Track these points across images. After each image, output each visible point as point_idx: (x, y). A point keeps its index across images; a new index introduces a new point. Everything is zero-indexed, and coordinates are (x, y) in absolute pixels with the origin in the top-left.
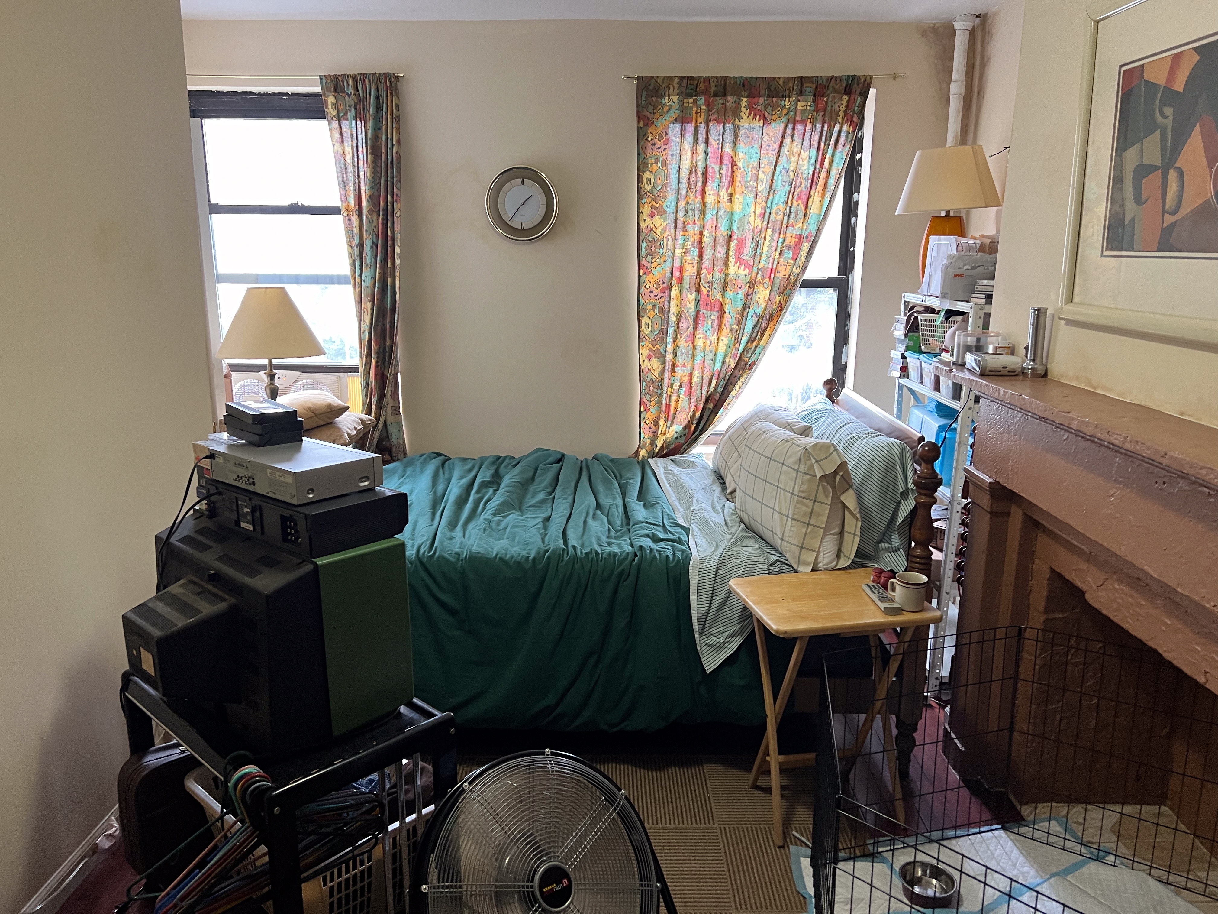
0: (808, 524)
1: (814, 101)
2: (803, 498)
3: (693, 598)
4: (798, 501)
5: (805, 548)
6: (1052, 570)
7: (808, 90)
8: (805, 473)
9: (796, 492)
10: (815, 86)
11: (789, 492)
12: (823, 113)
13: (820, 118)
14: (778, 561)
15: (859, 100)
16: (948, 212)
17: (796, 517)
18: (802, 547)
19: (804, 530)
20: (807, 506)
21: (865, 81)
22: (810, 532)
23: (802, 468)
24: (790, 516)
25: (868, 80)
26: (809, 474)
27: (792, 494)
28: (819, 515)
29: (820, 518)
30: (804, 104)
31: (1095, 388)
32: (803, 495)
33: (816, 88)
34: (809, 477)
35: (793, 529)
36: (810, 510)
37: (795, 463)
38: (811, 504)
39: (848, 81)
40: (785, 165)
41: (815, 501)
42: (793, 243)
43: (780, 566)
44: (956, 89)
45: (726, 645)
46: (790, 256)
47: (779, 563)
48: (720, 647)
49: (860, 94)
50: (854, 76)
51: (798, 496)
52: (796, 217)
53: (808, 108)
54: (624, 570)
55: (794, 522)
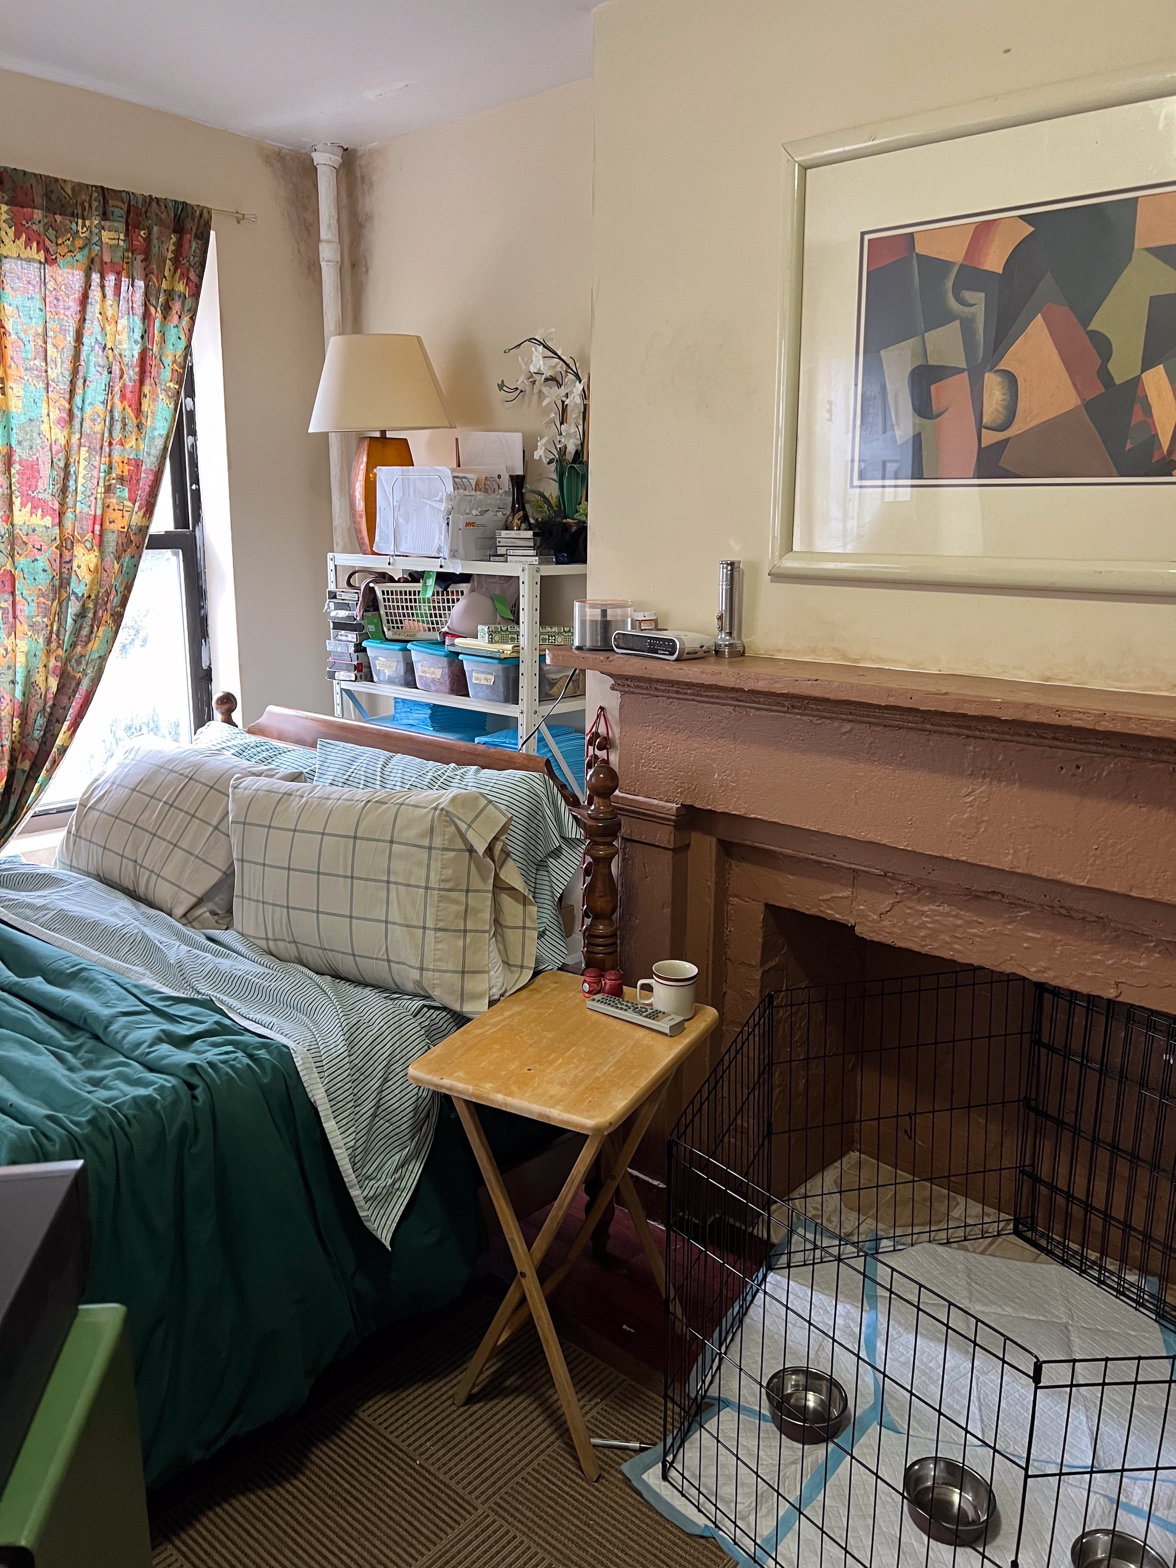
0: (465, 931)
1: (127, 234)
2: (450, 890)
3: (330, 1126)
4: (442, 898)
5: (468, 972)
6: (766, 905)
7: (118, 212)
8: (445, 849)
9: (433, 883)
10: (125, 207)
11: (419, 887)
12: (142, 257)
13: (138, 265)
14: (424, 1006)
15: (194, 244)
16: (383, 432)
17: (441, 925)
18: (463, 972)
19: (460, 943)
20: (456, 902)
21: (201, 215)
22: (471, 943)
23: (438, 842)
24: (430, 924)
25: (205, 215)
26: (453, 850)
27: (427, 888)
28: (477, 911)
29: (480, 915)
30: (112, 235)
31: (856, 661)
32: (447, 886)
33: (128, 212)
34: (453, 854)
35: (440, 946)
36: (463, 907)
37: (422, 835)
38: (461, 897)
39: (176, 209)
40: (99, 338)
41: (467, 891)
42: (126, 473)
43: (428, 1014)
44: (328, 253)
45: (397, 1186)
46: (126, 494)
47: (425, 1009)
48: (390, 1193)
49: (197, 237)
50: (185, 204)
51: (440, 889)
52: (125, 429)
53: (122, 243)
54: (184, 1125)
55: (439, 934)
